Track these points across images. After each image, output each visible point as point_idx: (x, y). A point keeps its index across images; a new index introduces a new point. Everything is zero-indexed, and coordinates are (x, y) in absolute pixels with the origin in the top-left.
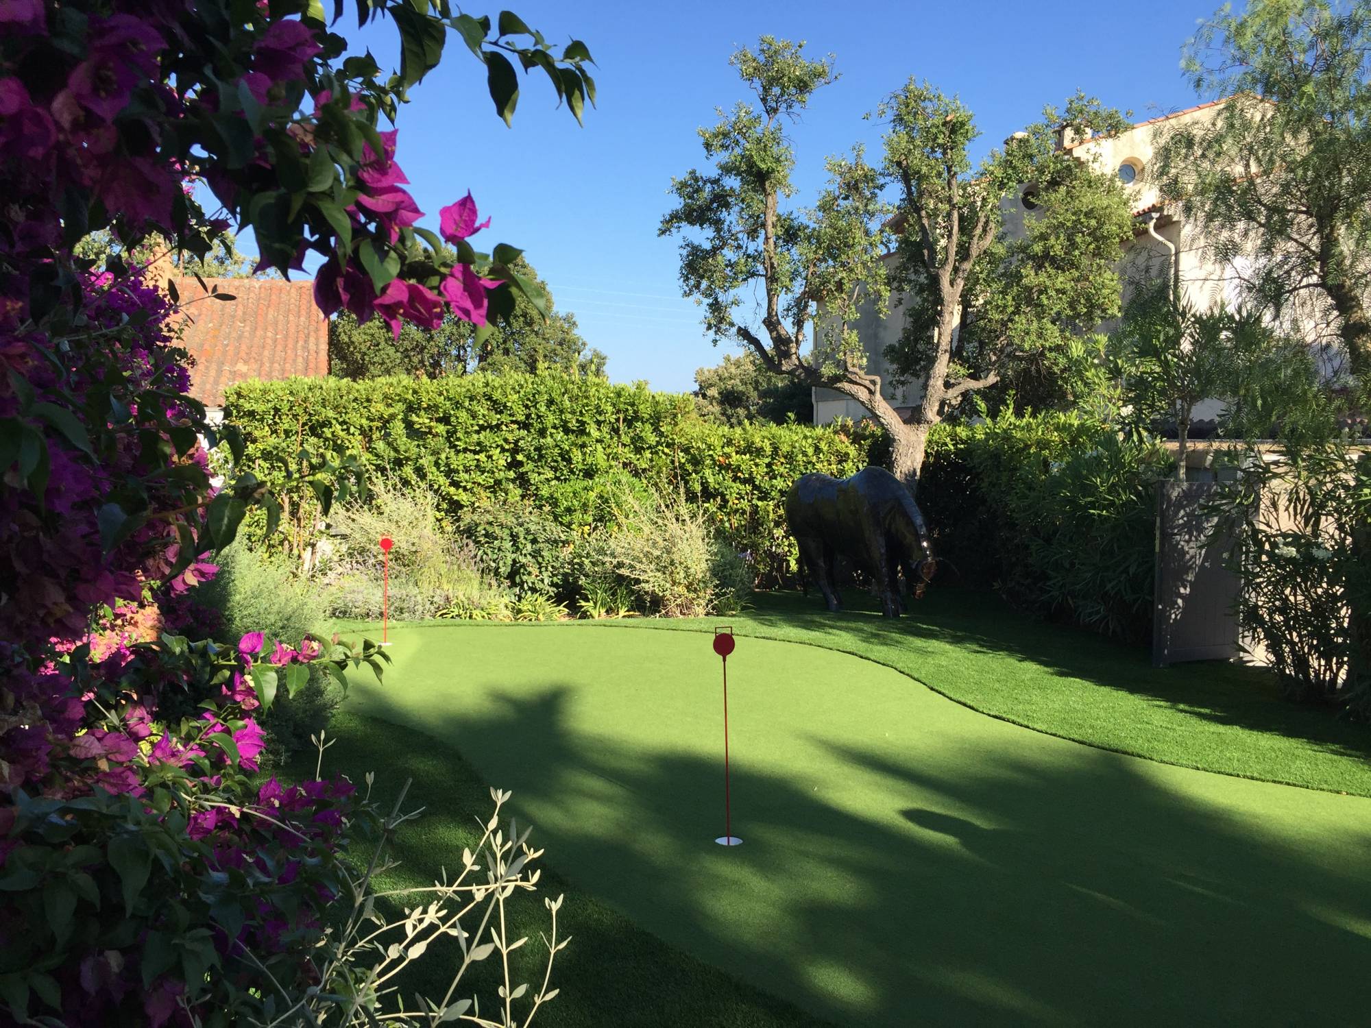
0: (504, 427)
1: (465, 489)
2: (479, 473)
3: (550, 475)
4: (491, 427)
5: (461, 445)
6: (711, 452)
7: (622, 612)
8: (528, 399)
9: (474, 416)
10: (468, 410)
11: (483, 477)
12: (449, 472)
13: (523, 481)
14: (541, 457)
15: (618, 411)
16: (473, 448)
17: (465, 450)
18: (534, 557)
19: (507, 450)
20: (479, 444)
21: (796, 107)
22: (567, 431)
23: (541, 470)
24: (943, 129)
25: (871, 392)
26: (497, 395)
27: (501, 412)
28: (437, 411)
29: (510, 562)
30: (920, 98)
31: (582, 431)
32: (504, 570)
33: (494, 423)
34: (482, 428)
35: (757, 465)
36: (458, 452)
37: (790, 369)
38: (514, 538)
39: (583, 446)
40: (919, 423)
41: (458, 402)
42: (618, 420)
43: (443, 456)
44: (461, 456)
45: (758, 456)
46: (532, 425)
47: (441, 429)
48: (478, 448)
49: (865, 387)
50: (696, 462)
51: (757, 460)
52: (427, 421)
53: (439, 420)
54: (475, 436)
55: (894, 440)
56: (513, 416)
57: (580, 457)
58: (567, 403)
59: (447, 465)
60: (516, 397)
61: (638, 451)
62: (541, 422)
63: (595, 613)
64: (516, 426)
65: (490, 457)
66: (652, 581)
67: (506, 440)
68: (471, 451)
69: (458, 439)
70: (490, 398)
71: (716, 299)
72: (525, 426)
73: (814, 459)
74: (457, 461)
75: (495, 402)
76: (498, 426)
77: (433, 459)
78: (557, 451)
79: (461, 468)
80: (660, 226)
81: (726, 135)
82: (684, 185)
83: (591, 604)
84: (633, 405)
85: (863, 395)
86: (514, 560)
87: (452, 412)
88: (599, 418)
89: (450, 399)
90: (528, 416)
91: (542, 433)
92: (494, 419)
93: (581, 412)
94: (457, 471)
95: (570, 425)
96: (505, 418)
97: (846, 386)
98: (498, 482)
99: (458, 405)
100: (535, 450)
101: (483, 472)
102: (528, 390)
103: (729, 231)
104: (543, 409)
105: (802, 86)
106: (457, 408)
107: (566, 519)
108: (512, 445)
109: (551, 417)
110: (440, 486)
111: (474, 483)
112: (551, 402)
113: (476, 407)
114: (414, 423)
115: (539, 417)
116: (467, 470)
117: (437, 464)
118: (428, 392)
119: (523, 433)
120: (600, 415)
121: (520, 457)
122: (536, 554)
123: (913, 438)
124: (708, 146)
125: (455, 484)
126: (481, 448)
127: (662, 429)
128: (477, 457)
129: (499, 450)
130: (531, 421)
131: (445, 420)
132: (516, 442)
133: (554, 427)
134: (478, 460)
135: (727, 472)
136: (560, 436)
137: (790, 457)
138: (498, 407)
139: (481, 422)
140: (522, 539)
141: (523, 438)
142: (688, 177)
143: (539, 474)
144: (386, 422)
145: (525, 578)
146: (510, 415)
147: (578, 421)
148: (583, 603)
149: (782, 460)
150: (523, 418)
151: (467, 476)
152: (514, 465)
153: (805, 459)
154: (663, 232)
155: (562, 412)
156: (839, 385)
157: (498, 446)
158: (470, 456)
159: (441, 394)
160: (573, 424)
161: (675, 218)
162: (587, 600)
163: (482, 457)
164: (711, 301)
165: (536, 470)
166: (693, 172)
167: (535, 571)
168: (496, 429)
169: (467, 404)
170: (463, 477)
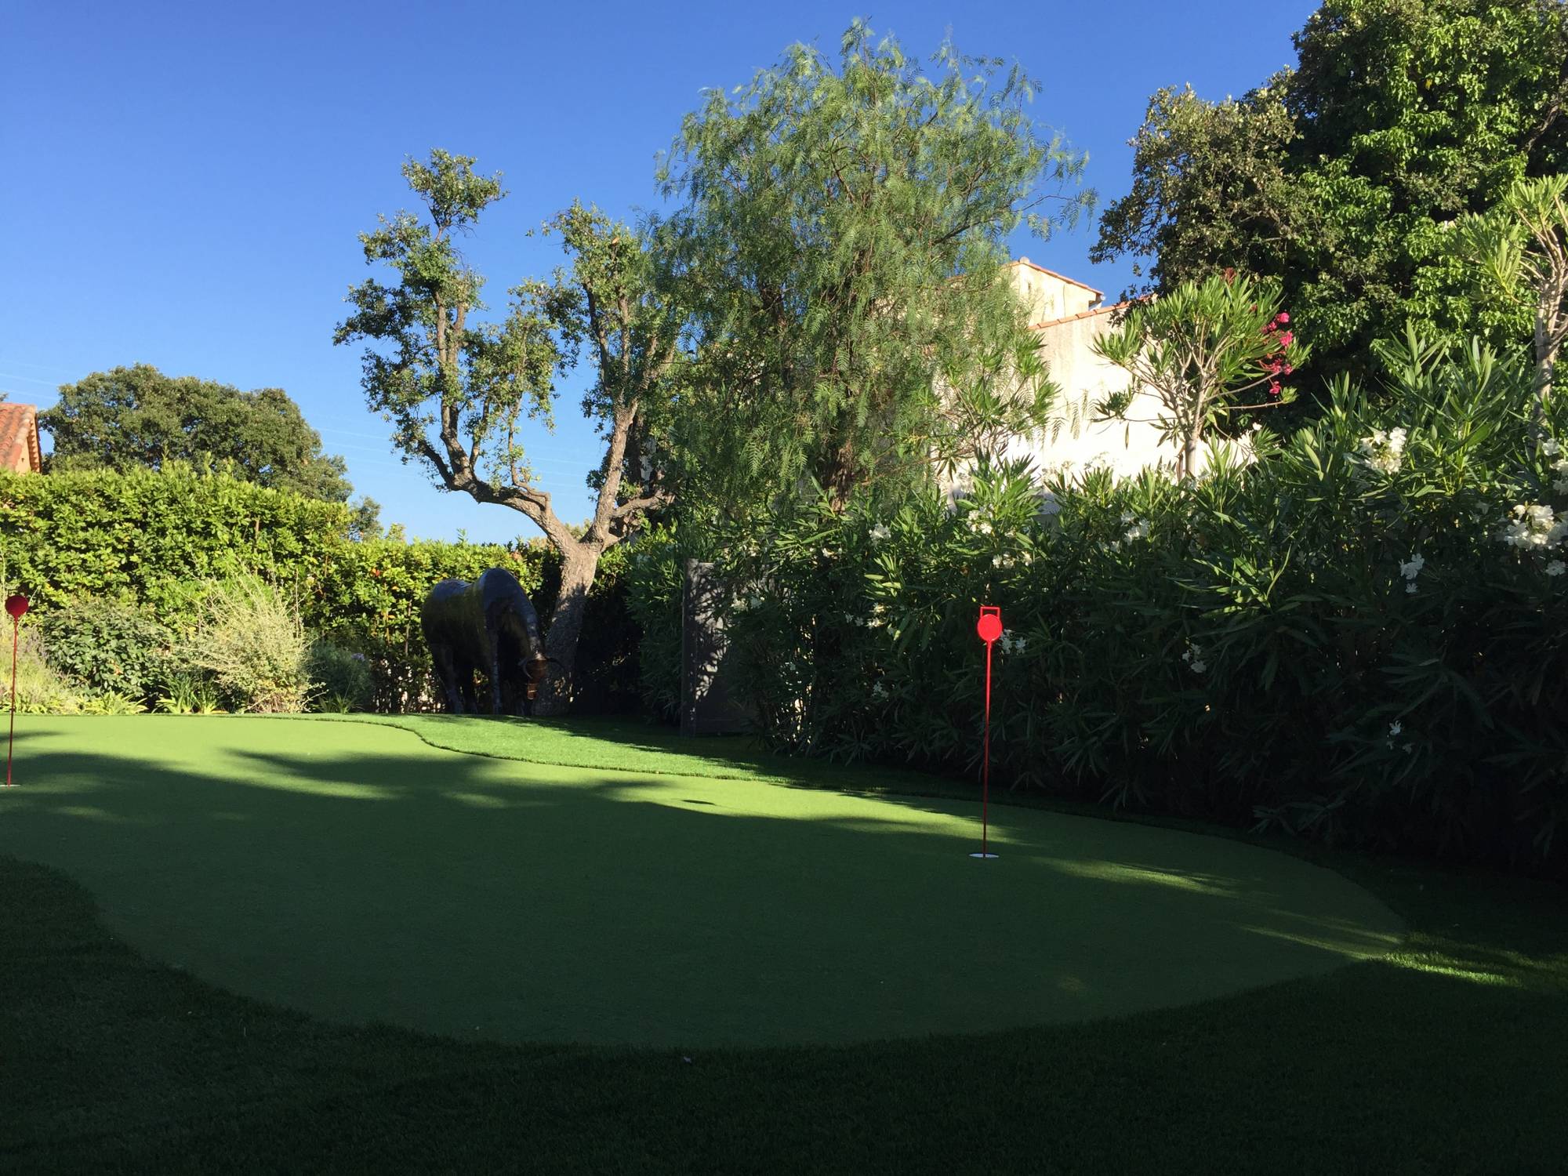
0: (117, 526)
1: (66, 590)
2: (84, 574)
3: (171, 580)
4: (100, 524)
5: (62, 542)
6: (362, 564)
7: (210, 711)
8: (145, 497)
9: (82, 512)
10: (74, 506)
11: (90, 578)
12: (49, 571)
13: (139, 584)
14: (159, 558)
15: (253, 514)
16: (78, 546)
17: (69, 548)
18: (118, 654)
19: (122, 551)
20: (85, 541)
21: (469, 221)
22: (190, 532)
23: (161, 574)
24: (609, 251)
25: (545, 509)
26: (109, 491)
27: (114, 509)
28: (36, 505)
29: (89, 659)
30: (587, 221)
31: (207, 532)
32: (81, 667)
33: (105, 520)
34: (90, 525)
35: (415, 579)
36: (59, 549)
37: (462, 483)
38: (97, 632)
39: (211, 549)
41: (60, 496)
42: (253, 524)
43: (41, 553)
44: (63, 555)
45: (416, 571)
46: (148, 523)
47: (41, 524)
48: (84, 547)
49: (537, 503)
50: (348, 574)
51: (416, 574)
52: (25, 514)
53: (38, 514)
54: (82, 535)
55: (566, 558)
56: (128, 513)
57: (206, 559)
58: (193, 504)
59: (45, 562)
60: (131, 493)
61: (278, 558)
62: (160, 521)
63: (177, 711)
64: (130, 525)
65: (98, 557)
66: (234, 673)
67: (119, 540)
68: (77, 550)
69: (61, 536)
70: (102, 495)
71: (407, 415)
72: (143, 525)
74: (58, 560)
75: (108, 498)
76: (111, 524)
77: (28, 555)
78: (178, 552)
79: (62, 567)
80: (335, 333)
81: (387, 241)
82: (363, 294)
83: (173, 701)
84: (271, 509)
85: (535, 511)
86: (94, 657)
87: (55, 507)
88: (230, 521)
89: (52, 492)
90: (145, 515)
91: (162, 532)
92: (106, 516)
93: (207, 512)
94: (56, 570)
95: (193, 526)
96: (116, 515)
97: (518, 502)
98: (108, 584)
99: (61, 499)
100: (152, 551)
101: (90, 573)
102: (147, 487)
103: (416, 344)
104: (163, 507)
105: (471, 201)
106: (61, 502)
107: (169, 619)
108: (126, 546)
109: (173, 517)
110: (36, 585)
111: (78, 584)
112: (173, 501)
113: (84, 502)
114: (7, 518)
115: (158, 516)
116: (69, 569)
117: (32, 561)
118: (26, 484)
119: (139, 531)
120: (231, 517)
121: (134, 558)
122: (120, 651)
123: (583, 556)
124: (367, 251)
125: (56, 585)
126: (89, 547)
127: (307, 537)
128: (82, 556)
129: (109, 550)
130: (148, 520)
131: (47, 514)
132: (131, 544)
133: (177, 527)
134: (84, 561)
135: (382, 585)
136: (182, 537)
137: (450, 572)
138: (110, 503)
139: (89, 519)
140: (105, 635)
141: (136, 537)
142: (365, 285)
143: (158, 578)
145: (106, 676)
146: (124, 513)
147: (203, 522)
148: (163, 700)
150: (139, 516)
151: (69, 577)
152: (127, 566)
154: (338, 341)
155: (185, 512)
156: (510, 501)
157: (108, 546)
158: (73, 554)
159: (41, 487)
160: (198, 524)
161: (352, 326)
162: (169, 697)
163: (89, 556)
164: (401, 418)
165: (153, 573)
166: (371, 281)
167: (118, 669)
168: (106, 527)
169: (73, 498)
170: (64, 576)
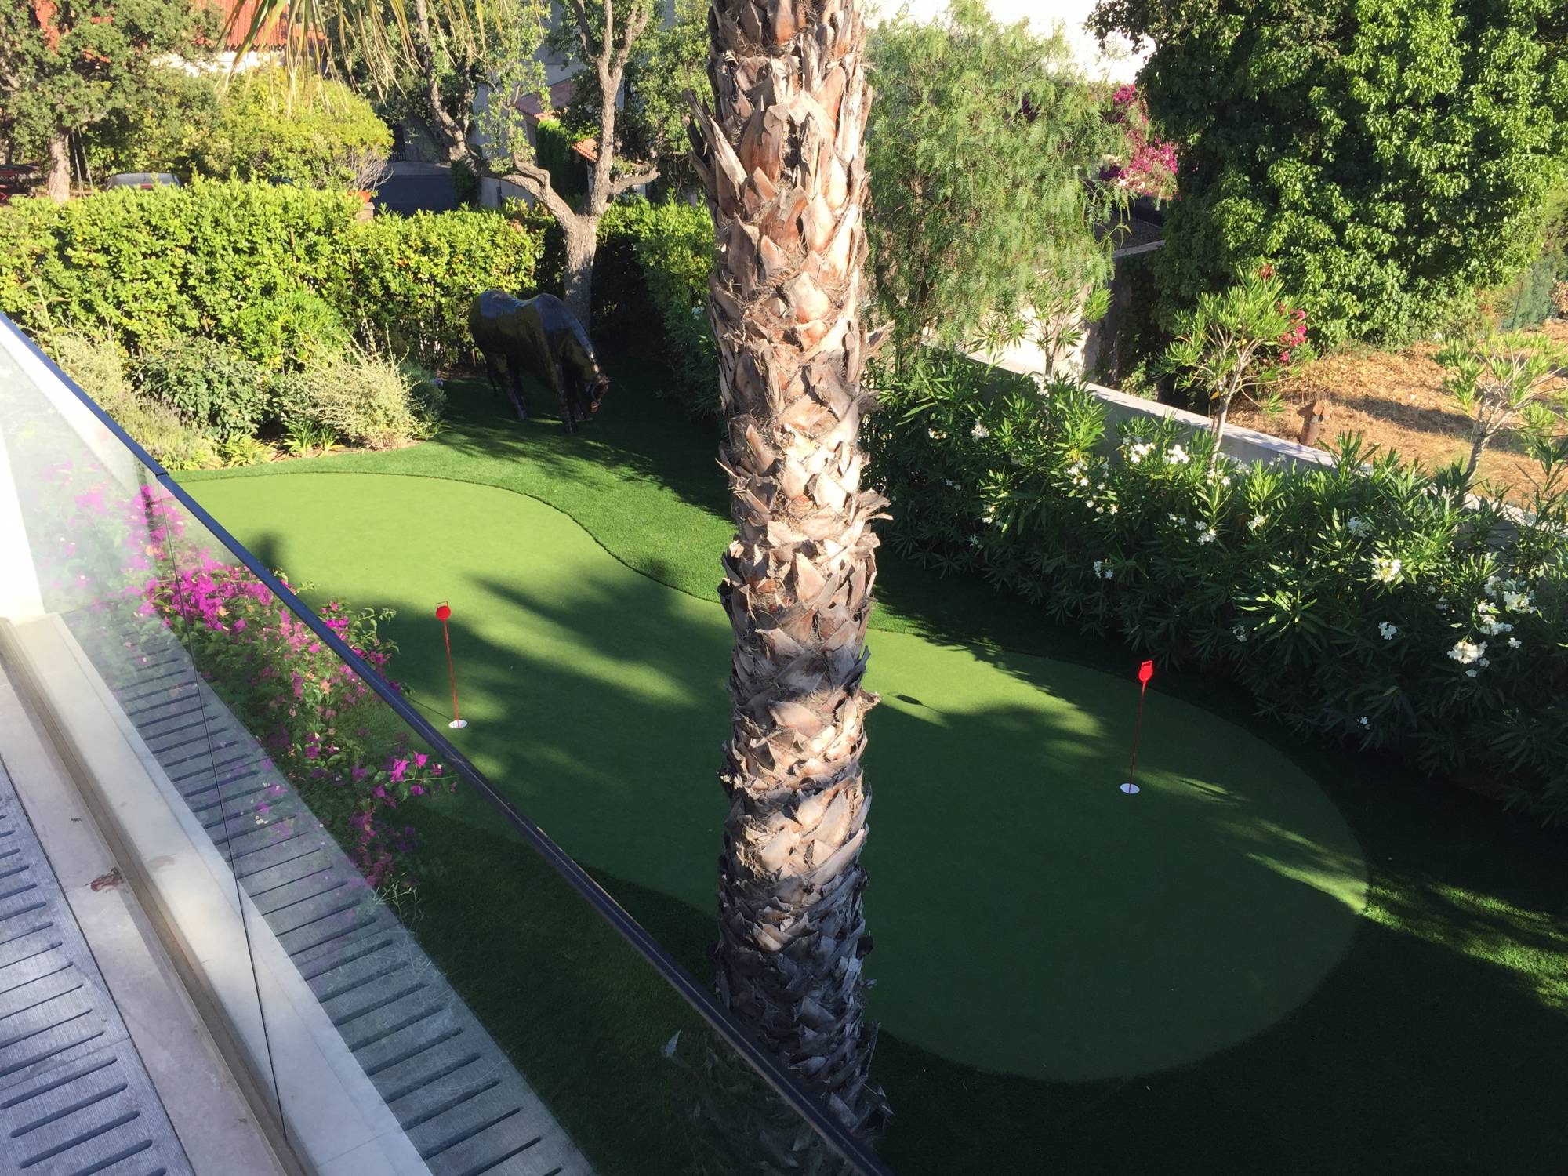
0: (169, 252)
1: (138, 318)
2: (150, 301)
3: (226, 294)
4: (155, 254)
5: (126, 275)
6: (389, 255)
7: (328, 446)
8: (191, 224)
9: (135, 244)
10: (127, 239)
11: (155, 304)
12: (119, 305)
13: (197, 303)
14: (214, 280)
15: (288, 226)
16: (140, 277)
17: (132, 280)
18: (231, 399)
19: (177, 275)
20: (145, 272)
22: (237, 251)
23: (216, 292)
25: (542, 185)
26: (156, 220)
27: (163, 237)
28: (94, 243)
29: (207, 406)
31: (253, 250)
32: (203, 414)
33: (158, 249)
34: (146, 255)
35: (436, 265)
36: (124, 282)
38: (208, 382)
39: (257, 264)
40: (589, 214)
41: (115, 232)
42: (289, 234)
43: (109, 289)
44: (129, 286)
45: (436, 256)
46: (199, 248)
47: (102, 260)
48: (145, 276)
49: (535, 180)
50: (374, 265)
51: (436, 261)
52: (85, 254)
53: (98, 252)
54: (140, 265)
55: (567, 233)
56: (177, 241)
59: (116, 297)
60: (177, 221)
62: (209, 245)
63: (302, 451)
64: (182, 251)
65: (159, 284)
66: (354, 425)
67: (173, 265)
68: (138, 280)
69: (122, 271)
70: (148, 223)
72: (192, 250)
73: (492, 254)
74: (125, 294)
75: (155, 227)
76: (163, 252)
77: (98, 291)
78: (230, 272)
79: (131, 299)
83: (298, 442)
84: (302, 217)
85: (533, 187)
86: (212, 404)
87: (111, 242)
88: (269, 236)
89: (105, 229)
90: (194, 239)
91: (211, 255)
92: (157, 245)
93: (250, 231)
94: (127, 302)
95: (240, 245)
96: (168, 244)
97: (516, 178)
98: (172, 307)
99: (115, 235)
100: (206, 273)
101: (155, 300)
102: (189, 213)
104: (209, 231)
106: (116, 238)
107: (255, 352)
108: (181, 270)
109: (219, 239)
110: (111, 318)
111: (147, 311)
112: (216, 224)
113: (133, 234)
114: (70, 258)
115: (205, 240)
116: (136, 299)
117: (104, 297)
119: (191, 257)
120: (270, 232)
121: (191, 282)
122: (234, 396)
123: (584, 229)
125: (127, 315)
126: (148, 275)
128: (145, 285)
129: (167, 275)
130: (198, 245)
131: (106, 251)
132: (184, 267)
133: (224, 249)
134: (147, 288)
135: (406, 273)
136: (231, 256)
137: (468, 254)
138: (159, 232)
139: (144, 250)
140: (216, 384)
141: (192, 262)
143: (214, 295)
144: (40, 258)
145: (226, 419)
146: (174, 240)
147: (248, 241)
148: (290, 443)
149: (461, 257)
150: (189, 242)
151: (138, 306)
152: (183, 288)
153: (483, 254)
155: (229, 232)
156: (508, 178)
157: (166, 272)
158: (137, 284)
159: (94, 224)
160: (244, 245)
162: (292, 439)
163: (151, 284)
165: (210, 291)
167: (233, 411)
168: (160, 254)
169: (125, 232)
170: (134, 306)
